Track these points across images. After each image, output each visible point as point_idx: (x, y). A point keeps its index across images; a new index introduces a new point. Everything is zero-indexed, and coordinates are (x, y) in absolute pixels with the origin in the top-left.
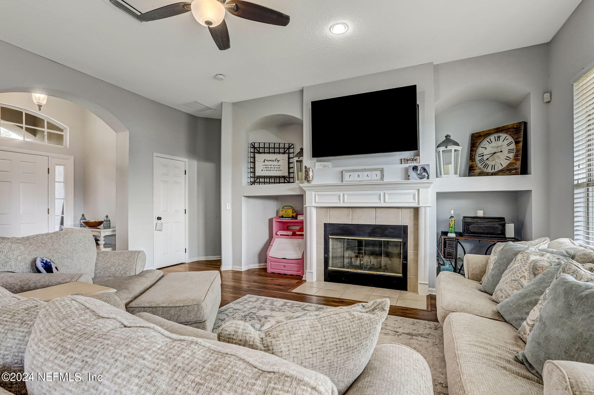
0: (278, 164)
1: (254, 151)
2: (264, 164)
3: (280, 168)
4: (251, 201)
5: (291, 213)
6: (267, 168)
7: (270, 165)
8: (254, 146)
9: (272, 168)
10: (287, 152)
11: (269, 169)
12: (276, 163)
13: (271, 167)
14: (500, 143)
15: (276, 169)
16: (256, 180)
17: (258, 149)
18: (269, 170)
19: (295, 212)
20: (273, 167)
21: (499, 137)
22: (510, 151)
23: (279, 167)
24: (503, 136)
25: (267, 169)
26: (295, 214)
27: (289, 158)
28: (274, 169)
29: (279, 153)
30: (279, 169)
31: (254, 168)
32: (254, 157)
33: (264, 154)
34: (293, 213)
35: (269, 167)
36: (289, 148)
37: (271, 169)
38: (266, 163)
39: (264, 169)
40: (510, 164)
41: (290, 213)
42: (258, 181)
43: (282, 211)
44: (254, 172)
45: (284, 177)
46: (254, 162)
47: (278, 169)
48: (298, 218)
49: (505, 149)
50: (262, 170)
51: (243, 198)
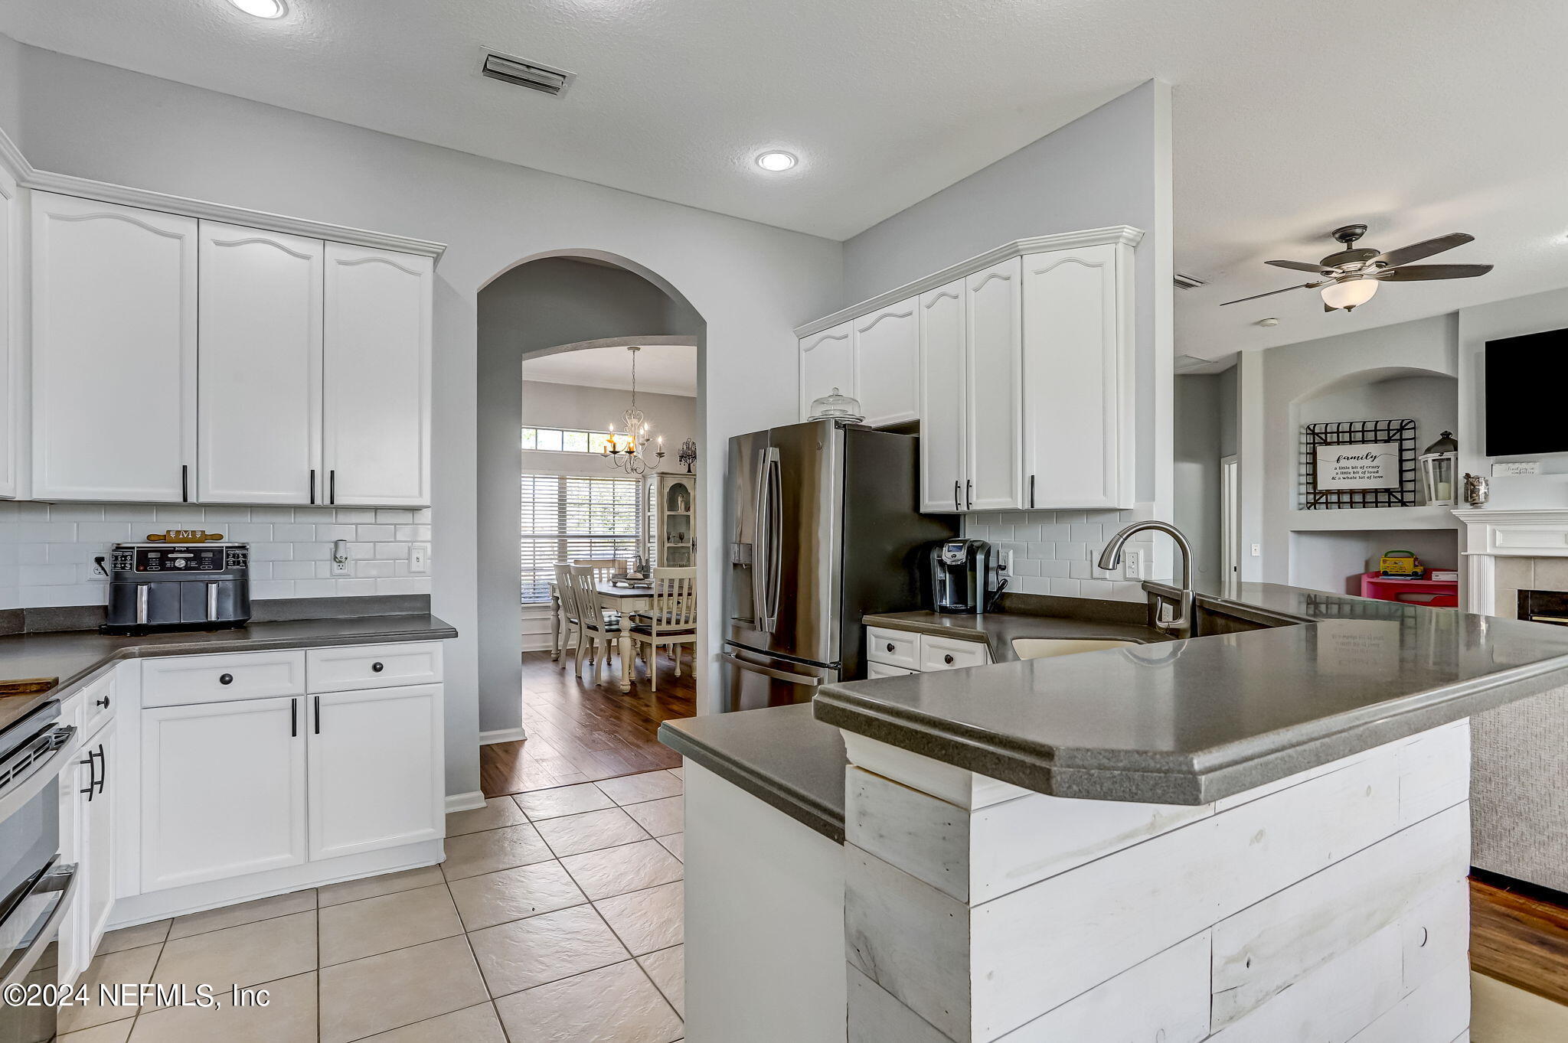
0: (1375, 463)
1: (1314, 440)
2: (1338, 465)
3: (1377, 472)
4: (1306, 541)
5: (1412, 566)
6: (1345, 473)
7: (1353, 468)
8: (1313, 431)
9: (1357, 472)
10: (1397, 436)
11: (1349, 476)
12: (1368, 462)
13: (1355, 470)
15: (1369, 475)
16: (1317, 498)
17: (1323, 436)
18: (1351, 478)
19: (1421, 563)
20: (1361, 471)
23: (1376, 470)
25: (1345, 476)
26: (1422, 568)
27: (1401, 450)
28: (1362, 475)
29: (1376, 441)
30: (1377, 475)
31: (1314, 475)
32: (1314, 454)
33: (1338, 444)
34: (1415, 566)
35: (1351, 470)
36: (1402, 429)
37: (1357, 475)
38: (1343, 463)
39: (1338, 476)
41: (1408, 565)
42: (1323, 500)
43: (1385, 562)
44: (1315, 483)
45: (1388, 491)
46: (1314, 464)
47: (1373, 474)
48: (1434, 578)
50: (1333, 478)
51: (1291, 535)
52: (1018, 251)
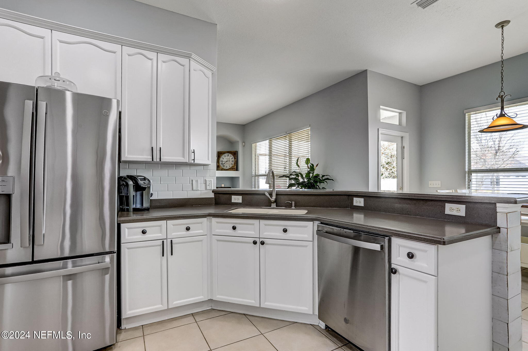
14: (229, 157)
21: (228, 155)
22: (232, 161)
24: (230, 155)
40: (232, 167)
49: (231, 160)
52: (190, 57)
